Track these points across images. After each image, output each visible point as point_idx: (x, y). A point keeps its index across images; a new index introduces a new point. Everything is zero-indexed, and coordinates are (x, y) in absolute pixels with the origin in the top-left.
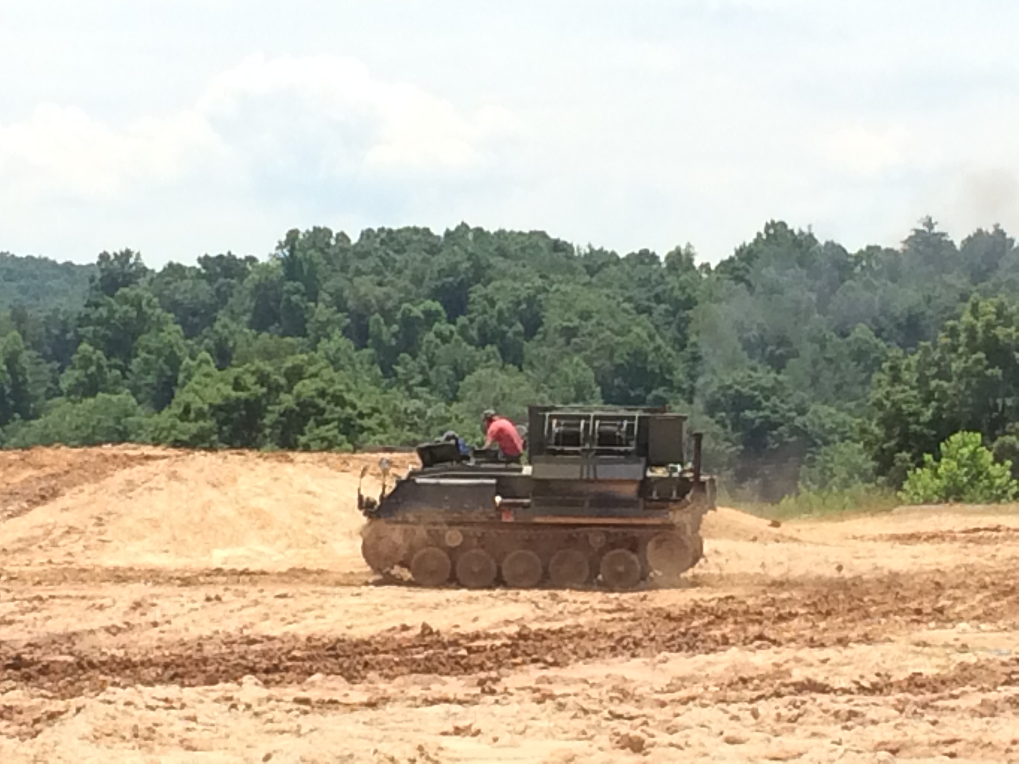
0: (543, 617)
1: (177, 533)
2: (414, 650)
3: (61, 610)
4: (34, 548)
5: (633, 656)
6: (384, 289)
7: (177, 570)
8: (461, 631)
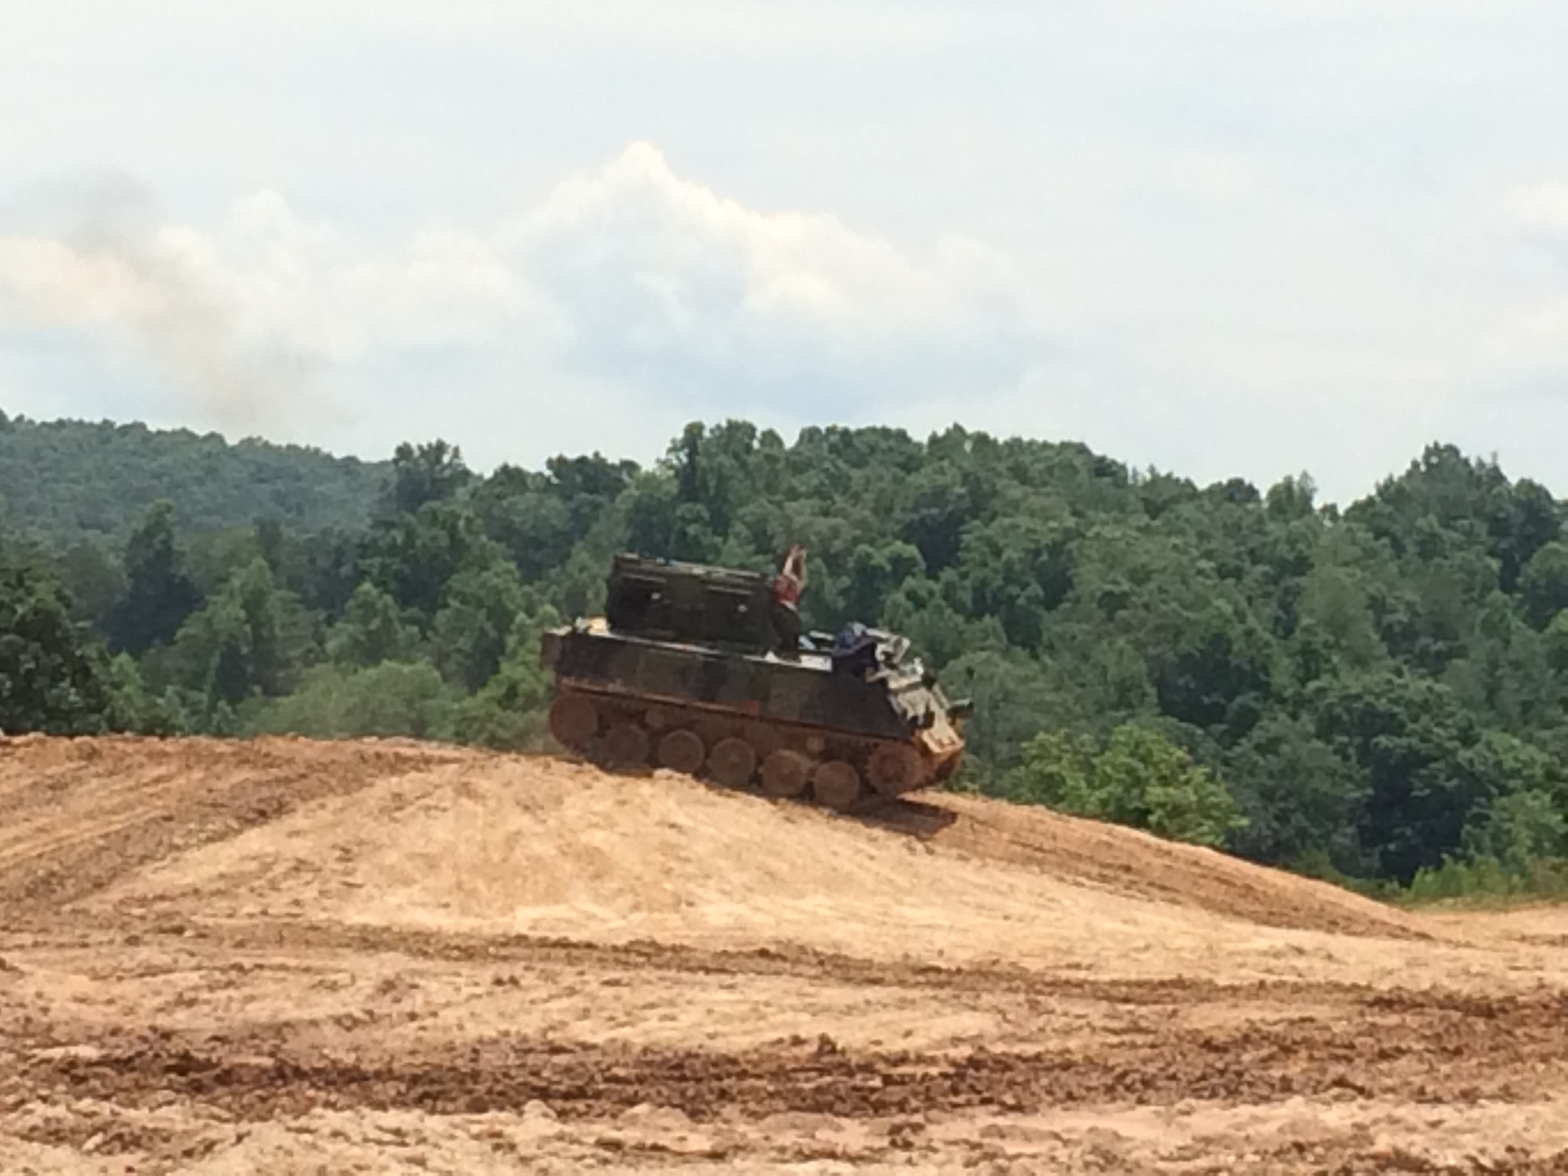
0: (1013, 1035)
1: (465, 877)
2: (801, 1076)
3: (271, 987)
4: (243, 890)
5: (1141, 1101)
6: (832, 521)
7: (457, 935)
8: (882, 1050)
